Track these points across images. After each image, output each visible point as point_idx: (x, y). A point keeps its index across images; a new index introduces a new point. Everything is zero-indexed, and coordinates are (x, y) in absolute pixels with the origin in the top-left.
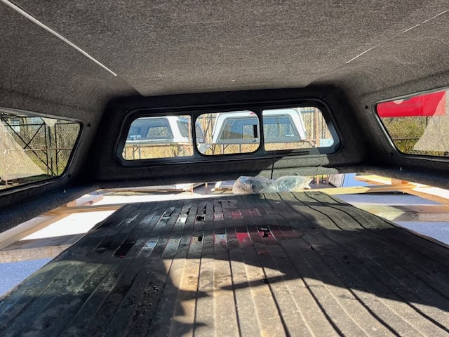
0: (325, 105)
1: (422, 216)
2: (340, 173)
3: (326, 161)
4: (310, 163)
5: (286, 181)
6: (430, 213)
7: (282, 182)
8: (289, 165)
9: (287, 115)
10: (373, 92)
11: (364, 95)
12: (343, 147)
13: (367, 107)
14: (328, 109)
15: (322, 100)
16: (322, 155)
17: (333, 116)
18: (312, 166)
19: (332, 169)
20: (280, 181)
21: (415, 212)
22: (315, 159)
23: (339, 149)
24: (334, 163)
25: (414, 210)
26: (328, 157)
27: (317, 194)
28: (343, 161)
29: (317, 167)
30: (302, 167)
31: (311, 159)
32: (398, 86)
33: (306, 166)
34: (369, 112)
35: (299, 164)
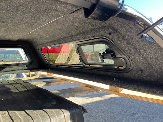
0: (25, 48)
1: (52, 84)
2: (31, 72)
3: (26, 68)
4: (19, 69)
5: (5, 76)
6: (54, 82)
7: (4, 77)
8: (10, 70)
9: (17, 50)
10: (40, 45)
11: (38, 45)
12: (32, 63)
13: (39, 49)
14: (26, 49)
15: (24, 46)
16: (24, 66)
17: (28, 52)
18: (20, 70)
19: (28, 71)
20: (3, 76)
21: (50, 83)
22: (21, 67)
23: (30, 63)
24: (29, 68)
25: (50, 82)
26: (26, 66)
27: (18, 80)
28: (32, 67)
29: (22, 70)
30: (16, 70)
31: (19, 67)
32: (46, 43)
33: (17, 70)
34: (40, 51)
35: (15, 69)
